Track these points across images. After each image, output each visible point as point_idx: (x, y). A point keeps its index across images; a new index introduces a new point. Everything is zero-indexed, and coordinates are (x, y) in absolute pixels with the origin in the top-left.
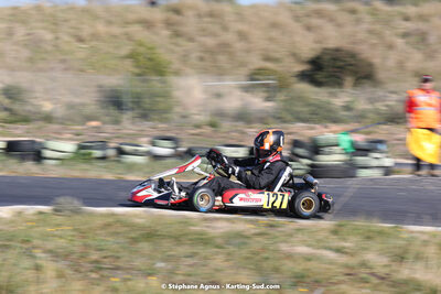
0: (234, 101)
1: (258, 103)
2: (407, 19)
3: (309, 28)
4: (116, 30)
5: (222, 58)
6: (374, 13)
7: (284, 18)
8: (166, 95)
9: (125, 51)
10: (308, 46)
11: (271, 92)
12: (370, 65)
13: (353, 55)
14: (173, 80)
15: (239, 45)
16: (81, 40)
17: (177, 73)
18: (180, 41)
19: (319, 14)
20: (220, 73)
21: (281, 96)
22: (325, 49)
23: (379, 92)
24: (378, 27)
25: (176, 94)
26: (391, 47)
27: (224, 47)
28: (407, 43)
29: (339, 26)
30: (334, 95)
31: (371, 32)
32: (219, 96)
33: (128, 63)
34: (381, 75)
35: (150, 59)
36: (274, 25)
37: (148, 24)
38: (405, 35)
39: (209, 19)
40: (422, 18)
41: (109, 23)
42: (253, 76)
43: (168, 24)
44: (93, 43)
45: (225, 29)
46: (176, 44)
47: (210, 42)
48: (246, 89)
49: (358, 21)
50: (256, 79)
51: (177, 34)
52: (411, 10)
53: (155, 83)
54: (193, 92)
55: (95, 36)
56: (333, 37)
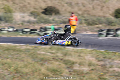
0: (27, 19)
1: (32, 19)
3: (44, 2)
5: (24, 9)
8: (11, 17)
9: (2, 7)
10: (44, 6)
11: (35, 16)
12: (58, 10)
13: (54, 8)
14: (13, 14)
15: (28, 6)
17: (14, 12)
18: (15, 5)
20: (24, 12)
21: (38, 17)
22: (48, 7)
23: (61, 16)
24: (60, 1)
25: (14, 17)
26: (63, 6)
27: (25, 6)
28: (67, 5)
29: (51, 1)
30: (50, 17)
31: (58, 2)
32: (23, 17)
33: (3, 10)
34: (61, 12)
35: (8, 9)
36: (36, 1)
38: (67, 3)
42: (31, 13)
43: (12, 1)
45: (25, 2)
46: (14, 6)
47: (22, 5)
48: (30, 16)
50: (32, 13)
51: (14, 3)
53: (9, 14)
54: (18, 16)
56: (50, 4)
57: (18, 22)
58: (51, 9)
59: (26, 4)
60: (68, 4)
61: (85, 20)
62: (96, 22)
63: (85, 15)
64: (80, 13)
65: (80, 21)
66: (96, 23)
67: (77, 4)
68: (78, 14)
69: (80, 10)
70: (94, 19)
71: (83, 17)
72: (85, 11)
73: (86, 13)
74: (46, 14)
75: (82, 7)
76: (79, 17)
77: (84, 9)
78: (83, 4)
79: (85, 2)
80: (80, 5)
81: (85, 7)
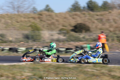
0: (56, 37)
1: (62, 37)
2: (97, 15)
3: (73, 18)
4: (26, 20)
5: (52, 26)
6: (89, 14)
7: (68, 16)
8: (39, 36)
9: (29, 25)
10: (73, 23)
11: (65, 34)
12: (89, 27)
13: (84, 25)
14: (42, 32)
15: (57, 23)
16: (18, 22)
17: (42, 30)
18: (42, 22)
19: (76, 15)
20: (52, 30)
21: (67, 35)
22: (78, 23)
23: (91, 34)
24: (90, 18)
25: (42, 35)
26: (94, 22)
27: (53, 24)
28: (98, 22)
29: (81, 18)
30: (80, 35)
31: (88, 19)
32: (52, 35)
33: (30, 28)
34: (91, 29)
35: (36, 27)
36: (65, 18)
37: (34, 18)
38: (97, 20)
39: (49, 17)
40: (101, 15)
41: (25, 18)
42: (61, 30)
43: (39, 18)
44: (21, 23)
45: (53, 19)
47: (49, 22)
48: (59, 34)
49: (85, 16)
51: (41, 20)
52: (99, 13)
53: (37, 32)
54: (46, 34)
55: (21, 21)
56: (79, 21)
57: (47, 41)
58: (80, 26)
59: (54, 21)
60: (99, 20)
61: (118, 37)
63: (117, 32)
64: (112, 29)
65: (112, 38)
67: (108, 20)
69: (111, 26)
71: (115, 34)
72: (117, 27)
73: (117, 29)
74: (76, 32)
75: (113, 23)
76: (111, 34)
77: (115, 25)
78: (114, 20)
79: (116, 18)
80: (112, 21)
81: (116, 23)
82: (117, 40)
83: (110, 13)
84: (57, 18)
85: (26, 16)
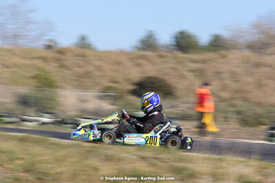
1: (106, 106)
7: (123, 59)
8: (52, 99)
9: (32, 73)
10: (136, 75)
12: (169, 87)
18: (63, 70)
20: (84, 88)
22: (148, 77)
24: (177, 66)
26: (183, 77)
32: (82, 101)
34: (179, 93)
35: (47, 79)
37: (44, 59)
38: (193, 71)
40: (204, 61)
41: (24, 58)
43: (58, 60)
44: (16, 69)
46: (61, 72)
48: (101, 98)
49: (165, 62)
50: (108, 93)
51: (63, 66)
56: (151, 70)
57: (69, 113)
58: (152, 83)
59: (90, 68)
60: (197, 73)
61: (239, 113)
62: (263, 118)
63: (238, 102)
64: (225, 95)
66: (263, 120)
67: (218, 73)
68: (218, 97)
69: (224, 88)
70: (259, 110)
71: (232, 106)
72: (237, 91)
75: (228, 82)
76: (223, 106)
77: (234, 85)
79: (239, 70)
80: (226, 75)
81: (237, 81)
82: (234, 120)
83: (224, 57)
84: (98, 63)
85: (27, 54)
